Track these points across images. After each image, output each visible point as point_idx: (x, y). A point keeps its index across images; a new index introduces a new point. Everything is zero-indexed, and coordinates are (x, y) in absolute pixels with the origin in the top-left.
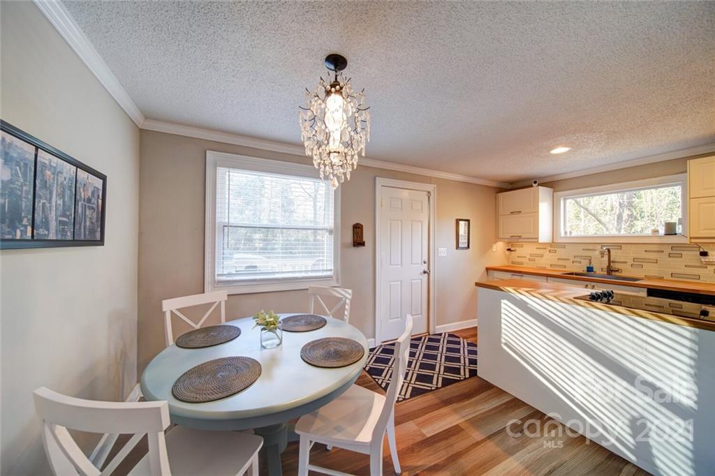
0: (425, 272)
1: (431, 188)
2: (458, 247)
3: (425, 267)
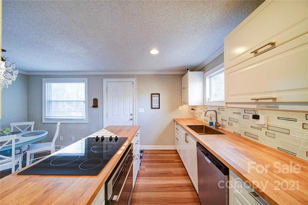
0: (131, 120)
1: (134, 80)
2: (152, 108)
3: (131, 117)
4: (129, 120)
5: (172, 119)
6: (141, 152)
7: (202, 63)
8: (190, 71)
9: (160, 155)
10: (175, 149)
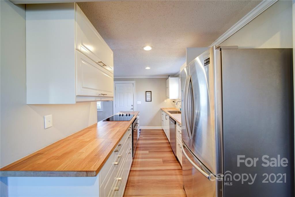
1: (133, 82)
2: (146, 101)
3: (132, 107)
4: (131, 109)
5: (160, 108)
6: (140, 130)
7: (178, 72)
8: (171, 77)
9: (152, 132)
10: (162, 129)
